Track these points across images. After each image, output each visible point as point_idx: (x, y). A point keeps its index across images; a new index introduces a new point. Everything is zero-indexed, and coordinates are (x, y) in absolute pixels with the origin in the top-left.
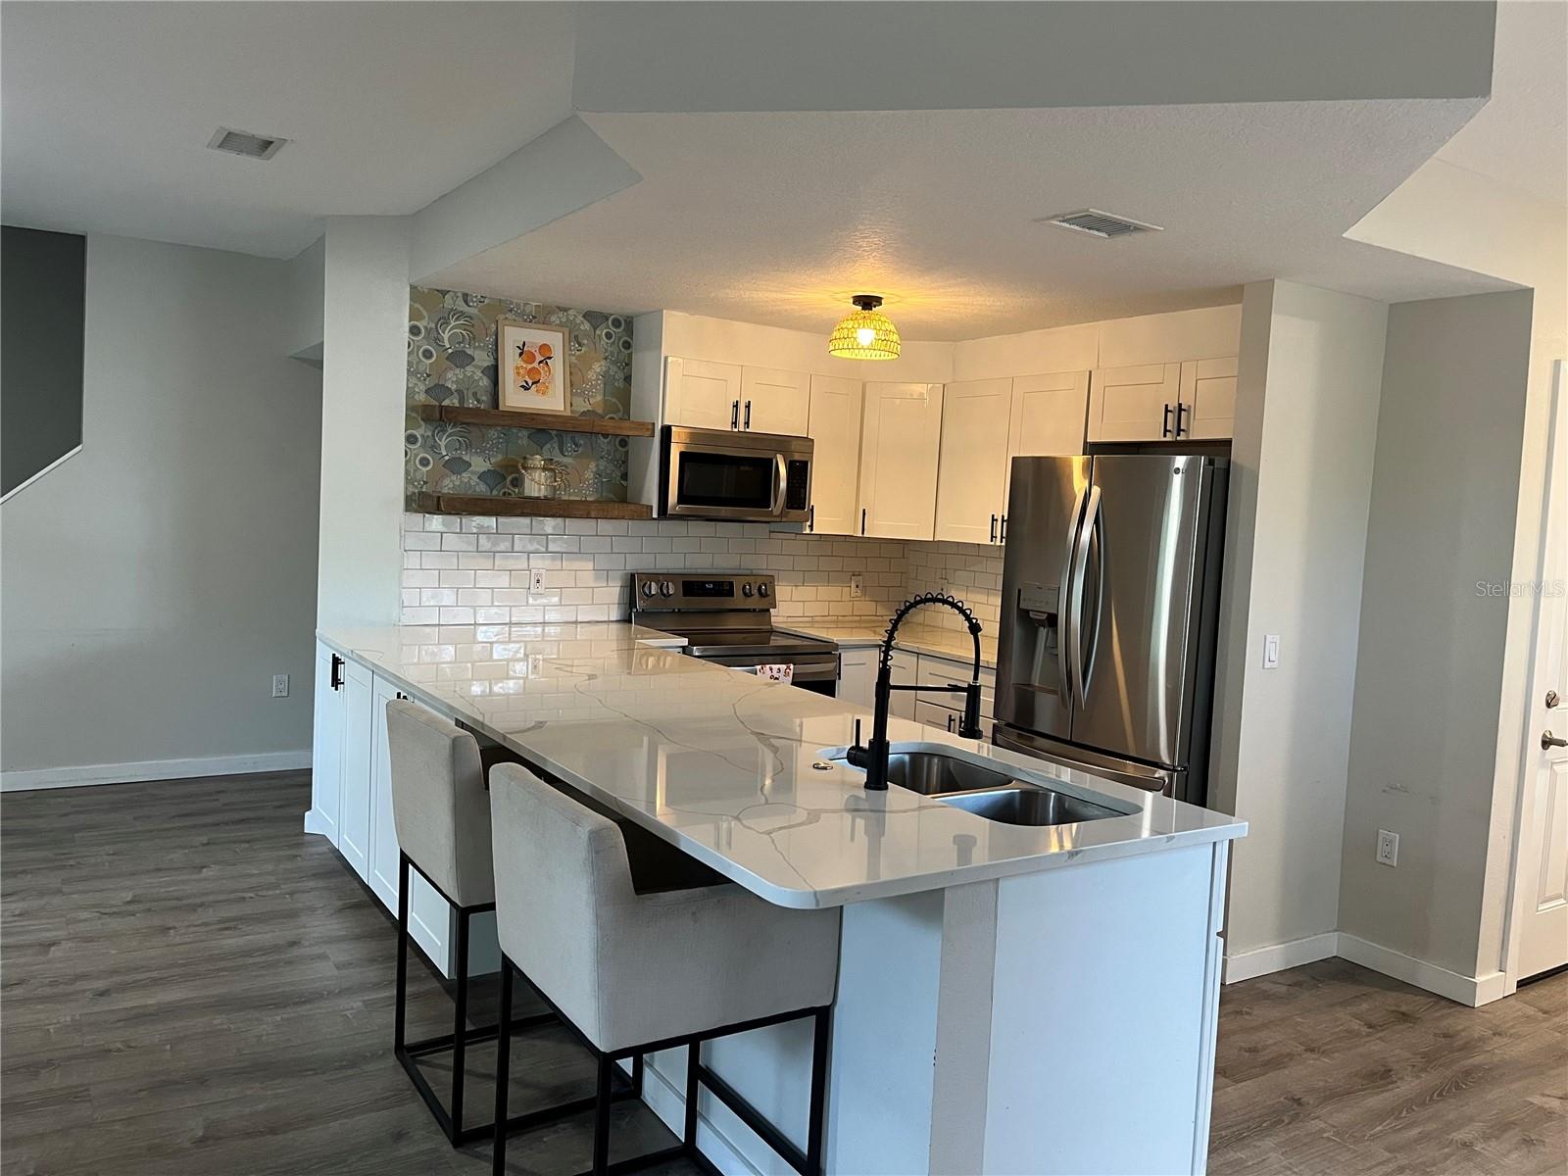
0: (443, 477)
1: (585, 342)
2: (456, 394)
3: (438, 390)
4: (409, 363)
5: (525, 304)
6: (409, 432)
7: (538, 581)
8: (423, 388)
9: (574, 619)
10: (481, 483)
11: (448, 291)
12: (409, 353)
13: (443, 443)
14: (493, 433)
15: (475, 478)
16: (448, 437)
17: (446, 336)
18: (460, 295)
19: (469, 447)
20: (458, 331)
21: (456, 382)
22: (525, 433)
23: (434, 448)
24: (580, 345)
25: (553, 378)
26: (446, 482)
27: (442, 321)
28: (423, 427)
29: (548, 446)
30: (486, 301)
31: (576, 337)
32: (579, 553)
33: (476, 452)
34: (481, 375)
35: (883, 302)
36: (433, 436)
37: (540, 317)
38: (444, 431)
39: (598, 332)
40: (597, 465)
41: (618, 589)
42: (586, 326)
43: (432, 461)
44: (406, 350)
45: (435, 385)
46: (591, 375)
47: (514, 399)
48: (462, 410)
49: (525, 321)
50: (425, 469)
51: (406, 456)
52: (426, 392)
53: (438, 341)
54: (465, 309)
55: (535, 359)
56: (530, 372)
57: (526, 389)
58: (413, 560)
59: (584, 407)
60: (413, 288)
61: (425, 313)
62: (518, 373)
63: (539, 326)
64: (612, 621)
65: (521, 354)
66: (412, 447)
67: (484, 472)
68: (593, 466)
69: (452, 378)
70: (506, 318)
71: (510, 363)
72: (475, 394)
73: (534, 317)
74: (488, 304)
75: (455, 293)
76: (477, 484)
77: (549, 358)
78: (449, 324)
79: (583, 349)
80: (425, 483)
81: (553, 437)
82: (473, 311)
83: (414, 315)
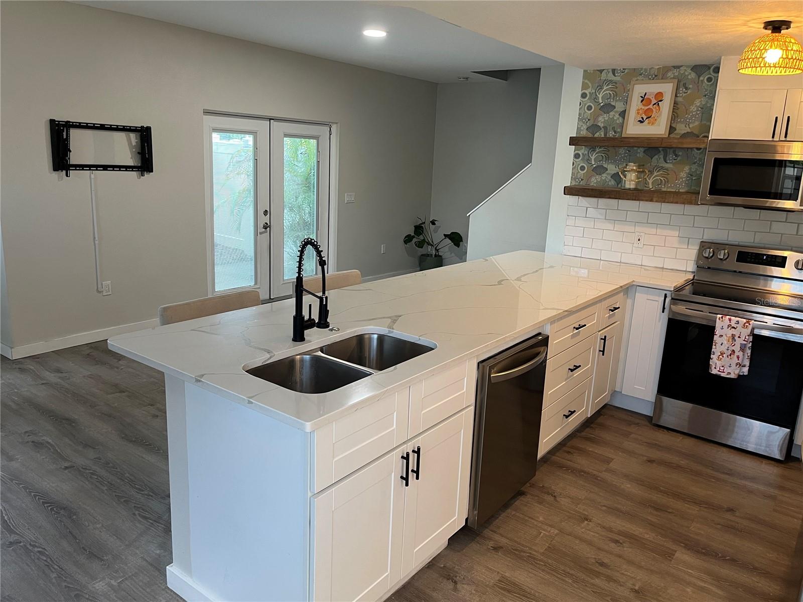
0: (590, 177)
1: (691, 86)
2: (603, 129)
3: (594, 128)
4: (580, 114)
5: (650, 69)
6: (576, 152)
7: (639, 240)
8: (585, 127)
9: (662, 266)
10: (612, 180)
11: (604, 70)
12: (580, 109)
13: (593, 158)
14: (622, 151)
15: (609, 177)
16: (596, 154)
17: (600, 96)
18: (610, 71)
19: (607, 159)
20: (608, 92)
21: (604, 122)
22: (642, 150)
23: (588, 160)
24: (686, 90)
25: (661, 113)
26: (593, 179)
27: (599, 88)
28: (584, 149)
29: (656, 157)
30: (626, 71)
31: (684, 85)
32: (669, 225)
33: (611, 162)
34: (618, 116)
36: (588, 153)
37: (660, 75)
38: (594, 151)
39: (701, 78)
40: (690, 169)
41: (696, 251)
42: (693, 75)
43: (586, 168)
44: (578, 107)
45: (593, 125)
46: (693, 108)
47: (633, 129)
48: (606, 139)
49: (650, 79)
50: (582, 172)
51: (573, 165)
52: (587, 129)
53: (595, 99)
54: (613, 78)
55: (650, 103)
56: (646, 112)
57: (641, 122)
58: (571, 222)
59: (685, 130)
60: (585, 71)
61: (590, 85)
62: (638, 113)
63: (658, 81)
64: (689, 272)
65: (642, 101)
66: (577, 160)
67: (615, 173)
68: (687, 169)
69: (601, 121)
70: (637, 80)
71: (635, 105)
72: (613, 128)
73: (656, 76)
74: (627, 73)
75: (607, 70)
76: (610, 180)
77: (661, 101)
78: (603, 88)
79: (689, 92)
80: (582, 180)
81: (660, 152)
82: (618, 79)
83: (584, 86)
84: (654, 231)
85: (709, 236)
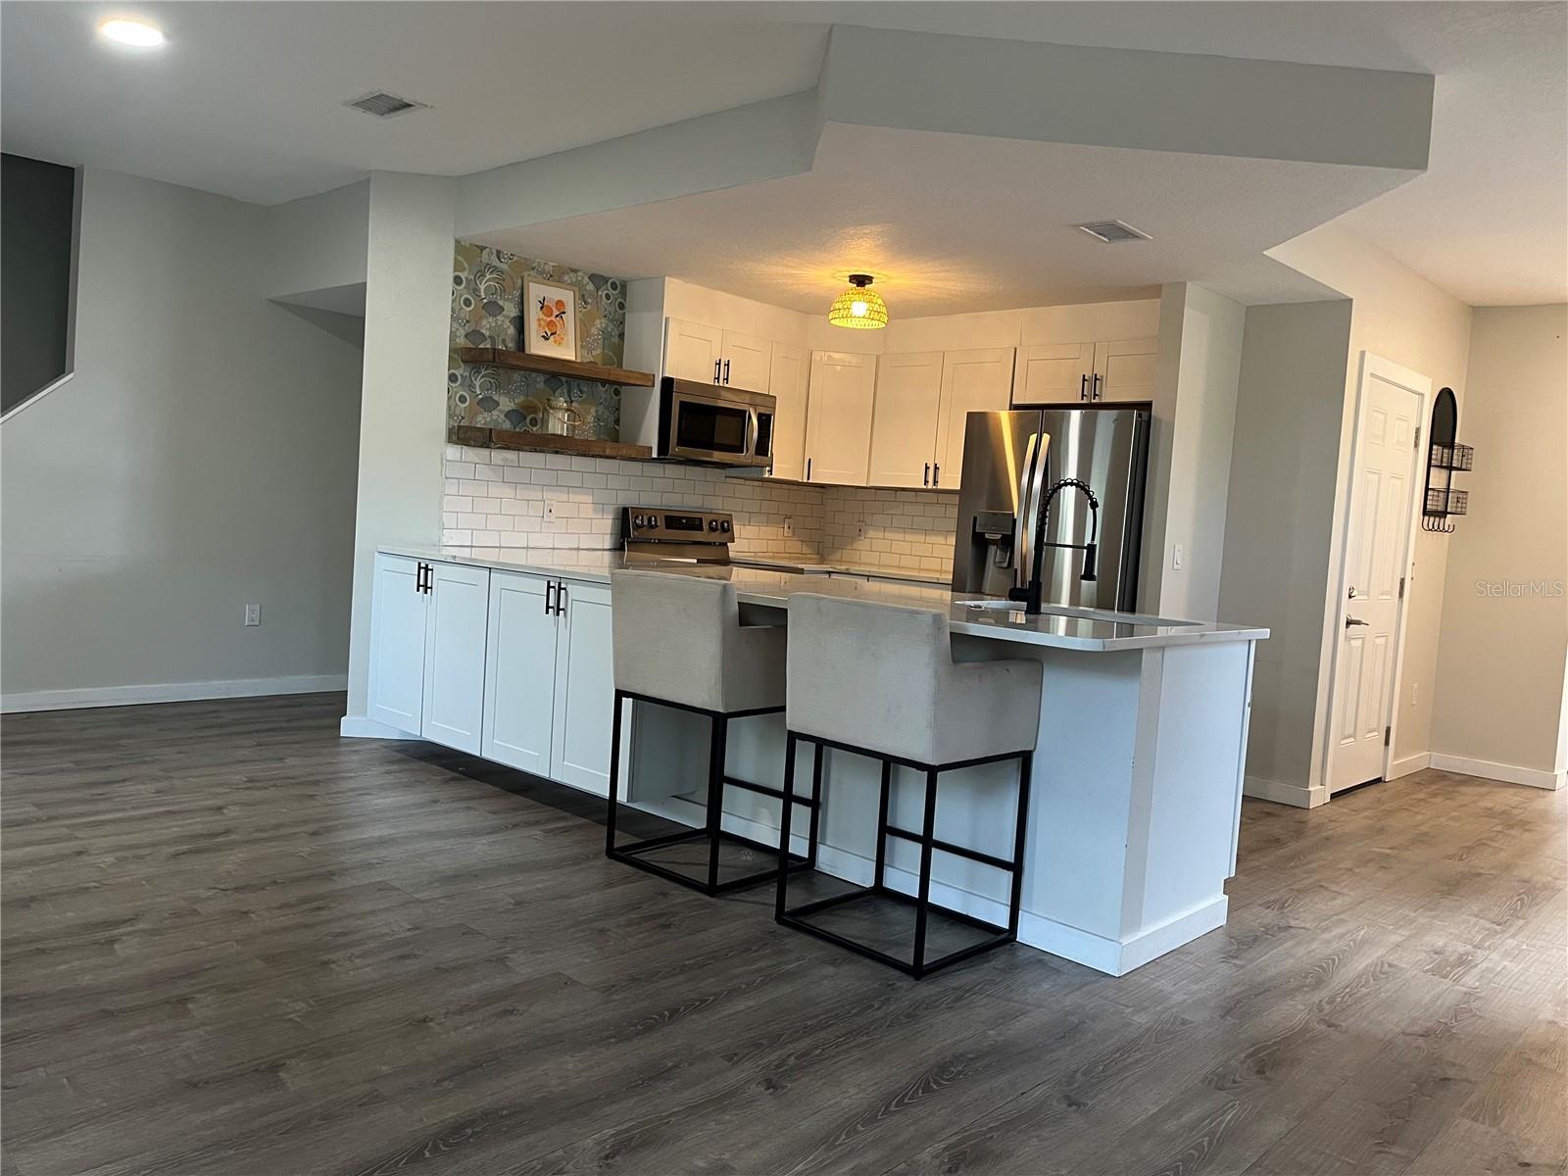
0: (476, 414)
1: (591, 301)
2: (489, 340)
3: (475, 335)
4: (453, 310)
5: (544, 264)
6: (452, 371)
7: (550, 511)
8: (463, 332)
9: (576, 546)
10: (507, 421)
11: (485, 248)
12: (453, 301)
13: (477, 383)
14: (516, 376)
15: (502, 417)
16: (482, 377)
17: (482, 288)
18: (494, 251)
19: (498, 388)
20: (492, 283)
21: (489, 329)
22: (543, 375)
23: (471, 387)
24: (586, 304)
25: (566, 331)
26: (480, 418)
27: (480, 273)
28: (463, 368)
29: (559, 391)
30: (515, 258)
31: (584, 296)
32: (581, 488)
33: (503, 393)
34: (509, 324)
35: (874, 280)
36: (470, 376)
37: (556, 276)
38: (479, 372)
39: (600, 293)
40: (597, 411)
41: (613, 521)
42: (591, 287)
43: (467, 396)
44: (450, 298)
45: (474, 331)
46: (595, 330)
47: (537, 347)
48: (493, 352)
49: (545, 279)
50: (463, 406)
51: (448, 393)
52: (466, 336)
53: (476, 291)
54: (496, 263)
55: (552, 313)
56: (550, 324)
57: (547, 339)
58: (451, 488)
59: (589, 357)
60: (457, 242)
61: (466, 265)
62: (540, 325)
63: (553, 283)
64: (605, 549)
65: (542, 308)
66: (453, 385)
67: (510, 411)
68: (593, 410)
69: (487, 325)
70: (529, 275)
71: (533, 315)
72: (504, 341)
73: (551, 276)
74: (516, 262)
75: (491, 249)
76: (504, 421)
77: (564, 313)
78: (485, 277)
79: (589, 307)
80: (463, 418)
81: (562, 385)
82: (504, 267)
83: (458, 267)
84: (564, 497)
85: (631, 500)
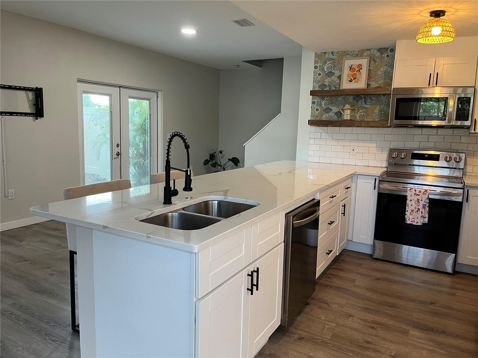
0: (322, 115)
1: (377, 60)
2: (328, 86)
3: (322, 86)
4: (314, 78)
5: (354, 51)
6: (313, 100)
7: (353, 150)
8: (318, 85)
9: (368, 165)
10: (335, 116)
11: (327, 52)
12: (314, 75)
13: (323, 103)
14: (340, 98)
15: (333, 114)
16: (325, 101)
17: (325, 68)
18: (331, 53)
19: (332, 103)
20: (330, 65)
22: (351, 97)
23: (321, 105)
24: (375, 62)
25: (361, 77)
26: (324, 116)
27: (324, 63)
28: (317, 99)
29: (360, 101)
30: (340, 53)
31: (374, 59)
32: (370, 141)
33: (334, 105)
34: (337, 79)
36: (320, 101)
37: (359, 54)
38: (324, 99)
39: (383, 56)
40: (380, 107)
41: (387, 155)
42: (378, 54)
43: (319, 109)
45: (322, 84)
46: (379, 73)
47: (346, 85)
48: (330, 91)
49: (354, 57)
50: (317, 112)
51: (311, 108)
52: (319, 87)
53: (323, 69)
54: (332, 57)
55: (355, 71)
56: (353, 75)
57: (351, 81)
58: (312, 141)
59: (376, 85)
60: (316, 53)
61: (319, 61)
62: (348, 76)
63: (357, 58)
64: (384, 167)
65: (350, 69)
66: (313, 105)
67: (337, 112)
68: (378, 107)
69: (327, 82)
70: (346, 58)
71: (346, 72)
72: (334, 86)
73: (357, 55)
74: (340, 54)
75: (329, 52)
76: (334, 116)
77: (361, 69)
78: (327, 63)
79: (377, 63)
80: (317, 117)
81: (362, 98)
82: (335, 57)
83: (316, 62)
84: (361, 144)
85: (394, 145)
